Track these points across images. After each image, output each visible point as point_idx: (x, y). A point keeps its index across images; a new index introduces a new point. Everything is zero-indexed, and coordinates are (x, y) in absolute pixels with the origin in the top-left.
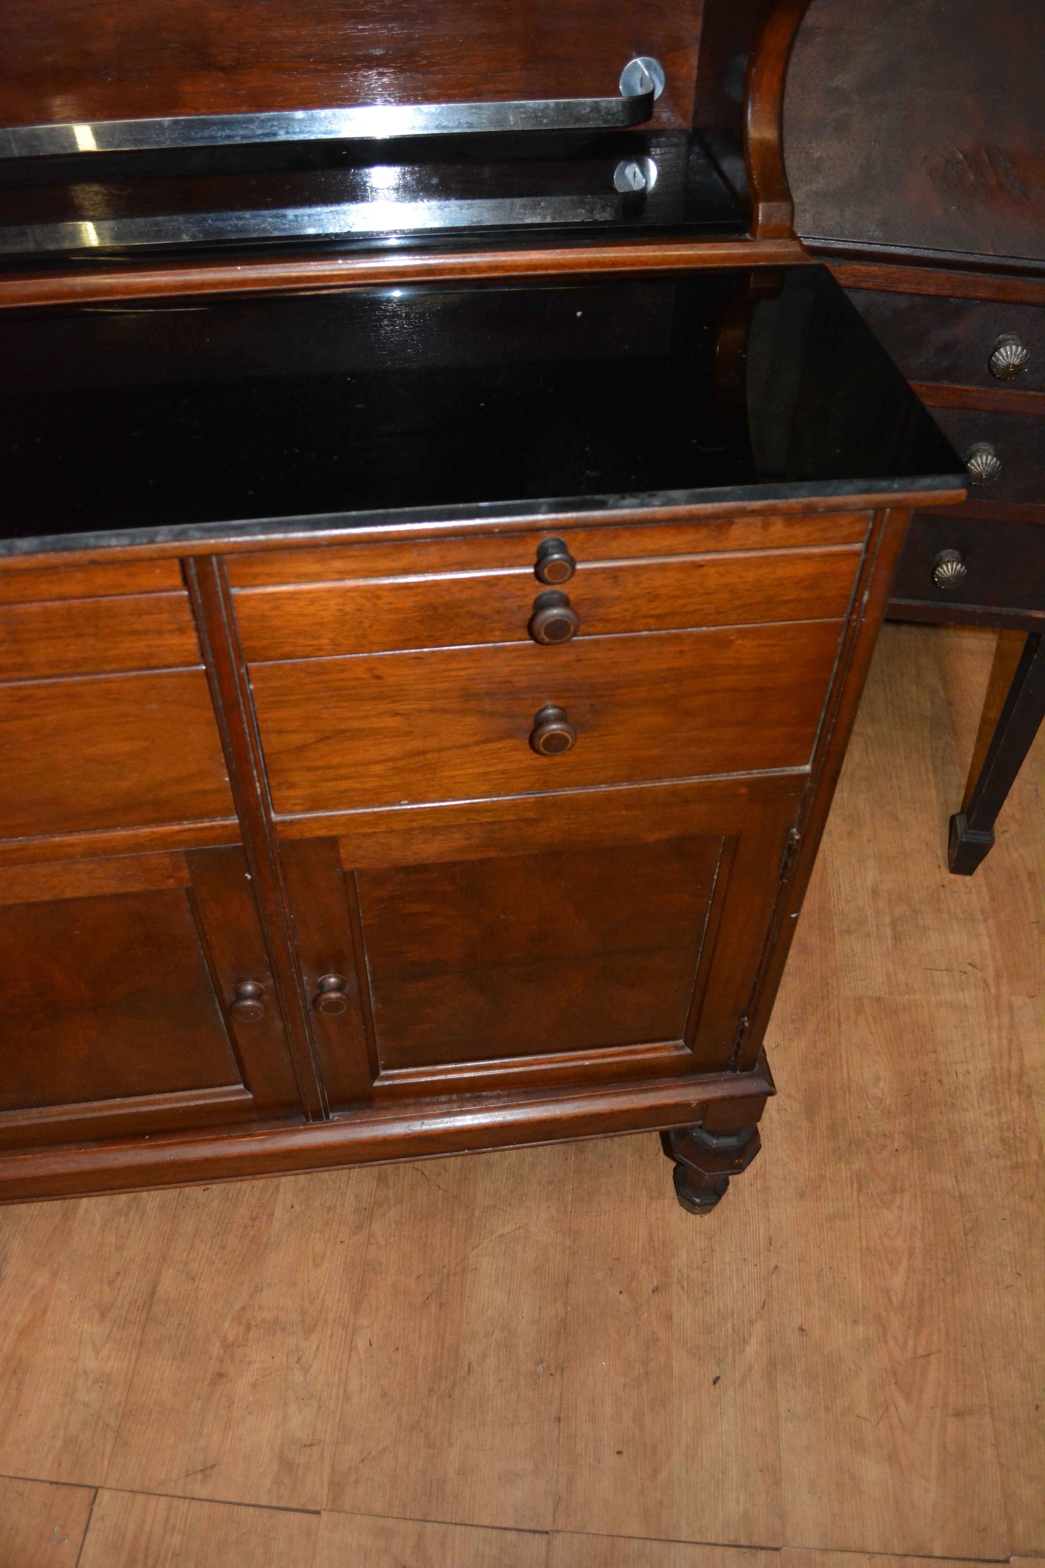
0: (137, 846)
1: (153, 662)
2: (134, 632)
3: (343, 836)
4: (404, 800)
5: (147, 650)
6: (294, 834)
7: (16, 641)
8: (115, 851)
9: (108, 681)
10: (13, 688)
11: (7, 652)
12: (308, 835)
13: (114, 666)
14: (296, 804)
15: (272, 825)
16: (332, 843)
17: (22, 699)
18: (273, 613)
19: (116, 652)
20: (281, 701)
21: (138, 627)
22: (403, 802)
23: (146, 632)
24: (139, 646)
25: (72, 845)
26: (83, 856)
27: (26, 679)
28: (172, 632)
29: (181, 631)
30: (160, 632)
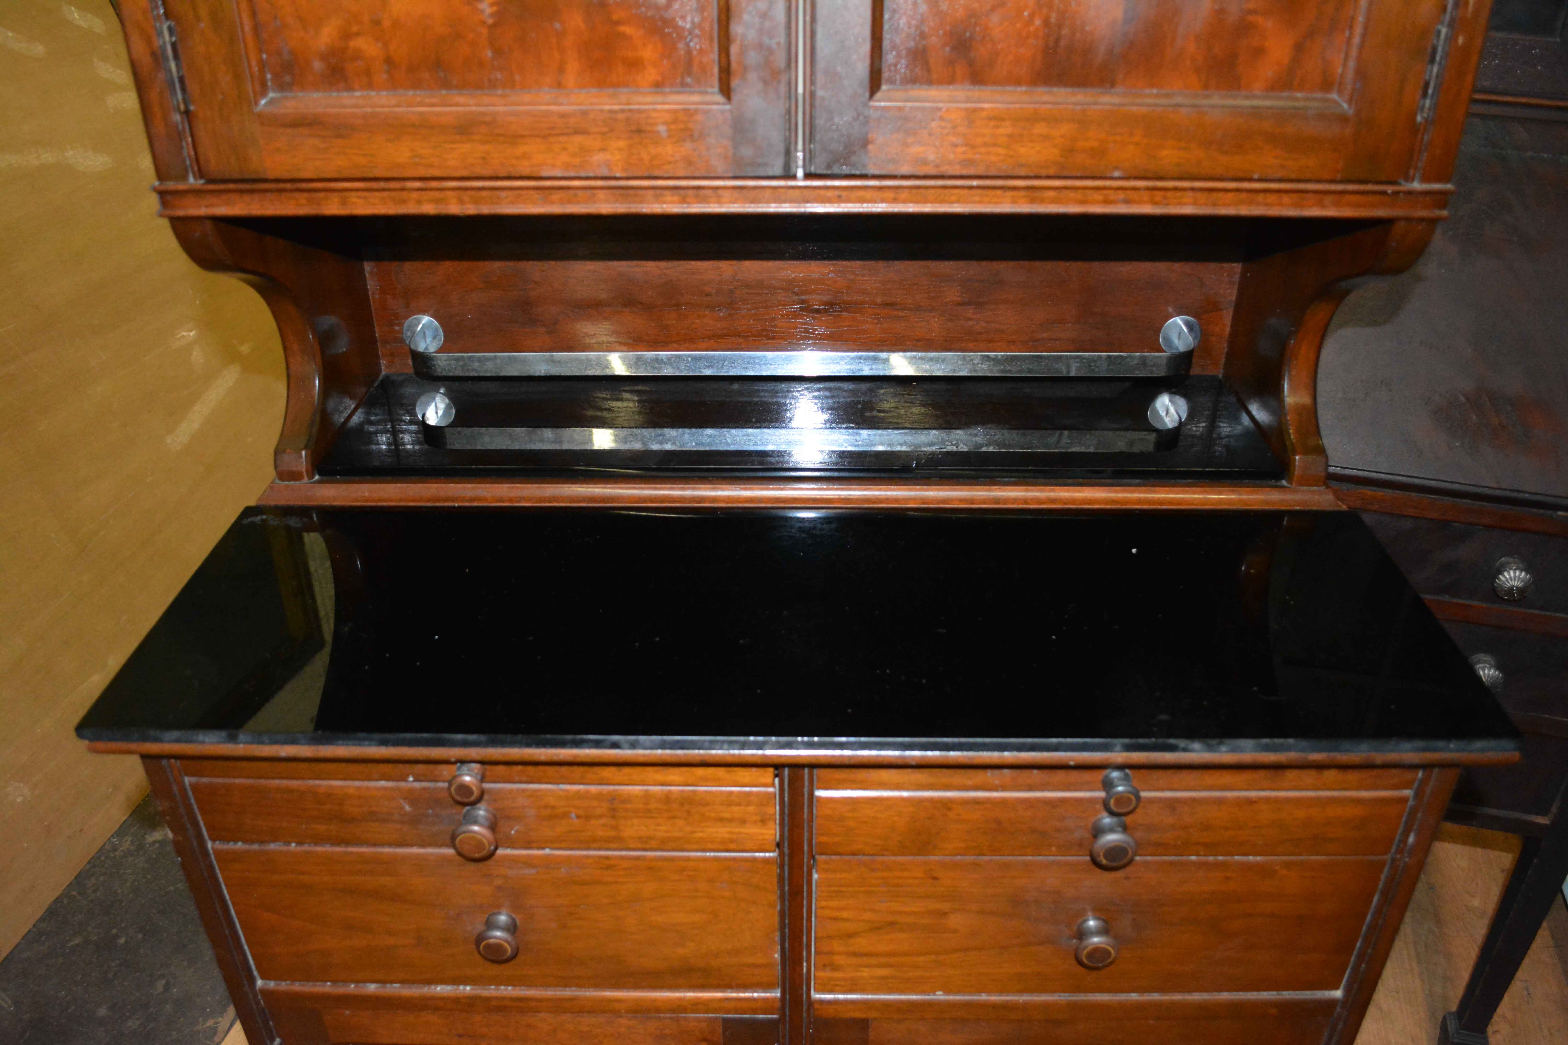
0: (680, 1008)
1: (733, 846)
2: (721, 820)
3: (876, 1019)
4: (939, 990)
5: (727, 836)
6: (831, 1012)
7: (613, 817)
8: (658, 1010)
9: (688, 859)
10: (601, 857)
11: (604, 825)
12: (842, 1015)
13: (695, 847)
14: (836, 985)
15: (810, 1002)
16: (863, 1024)
17: (608, 867)
18: (849, 815)
19: (701, 835)
20: (842, 892)
21: (726, 815)
22: (938, 993)
23: (731, 820)
24: (721, 832)
25: (619, 1001)
26: (627, 1012)
27: (614, 850)
28: (755, 822)
29: (763, 822)
30: (743, 822)
